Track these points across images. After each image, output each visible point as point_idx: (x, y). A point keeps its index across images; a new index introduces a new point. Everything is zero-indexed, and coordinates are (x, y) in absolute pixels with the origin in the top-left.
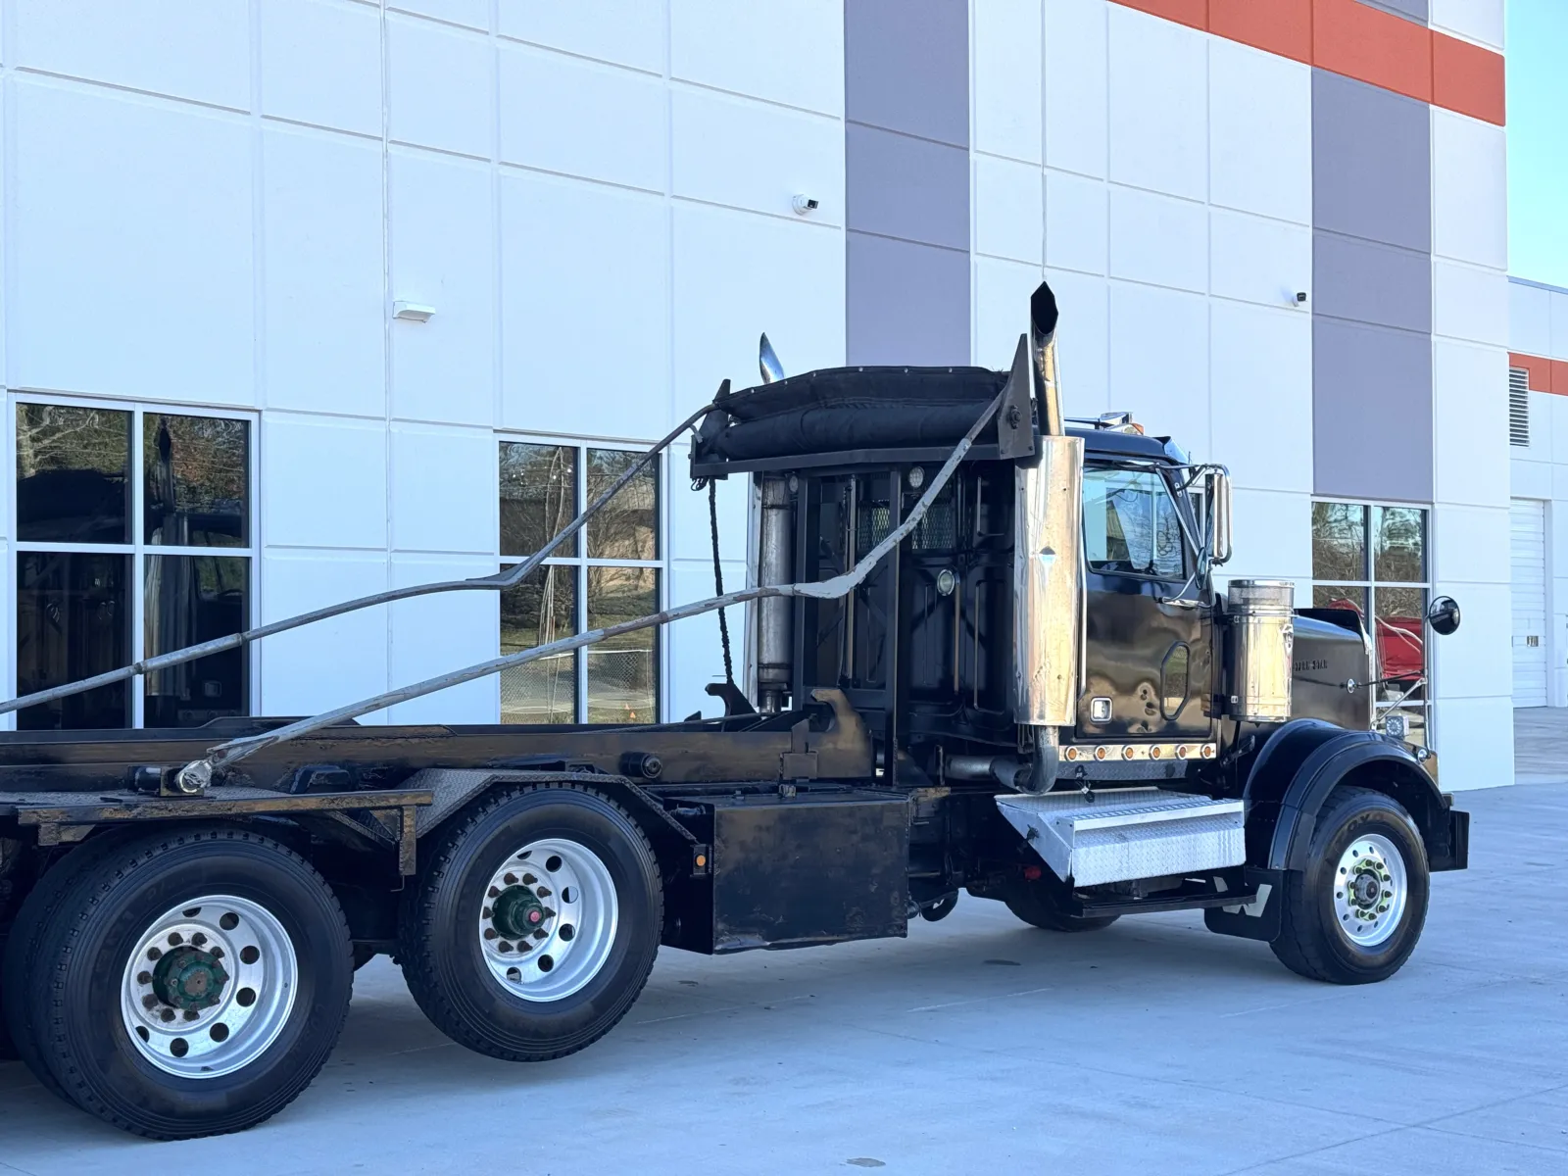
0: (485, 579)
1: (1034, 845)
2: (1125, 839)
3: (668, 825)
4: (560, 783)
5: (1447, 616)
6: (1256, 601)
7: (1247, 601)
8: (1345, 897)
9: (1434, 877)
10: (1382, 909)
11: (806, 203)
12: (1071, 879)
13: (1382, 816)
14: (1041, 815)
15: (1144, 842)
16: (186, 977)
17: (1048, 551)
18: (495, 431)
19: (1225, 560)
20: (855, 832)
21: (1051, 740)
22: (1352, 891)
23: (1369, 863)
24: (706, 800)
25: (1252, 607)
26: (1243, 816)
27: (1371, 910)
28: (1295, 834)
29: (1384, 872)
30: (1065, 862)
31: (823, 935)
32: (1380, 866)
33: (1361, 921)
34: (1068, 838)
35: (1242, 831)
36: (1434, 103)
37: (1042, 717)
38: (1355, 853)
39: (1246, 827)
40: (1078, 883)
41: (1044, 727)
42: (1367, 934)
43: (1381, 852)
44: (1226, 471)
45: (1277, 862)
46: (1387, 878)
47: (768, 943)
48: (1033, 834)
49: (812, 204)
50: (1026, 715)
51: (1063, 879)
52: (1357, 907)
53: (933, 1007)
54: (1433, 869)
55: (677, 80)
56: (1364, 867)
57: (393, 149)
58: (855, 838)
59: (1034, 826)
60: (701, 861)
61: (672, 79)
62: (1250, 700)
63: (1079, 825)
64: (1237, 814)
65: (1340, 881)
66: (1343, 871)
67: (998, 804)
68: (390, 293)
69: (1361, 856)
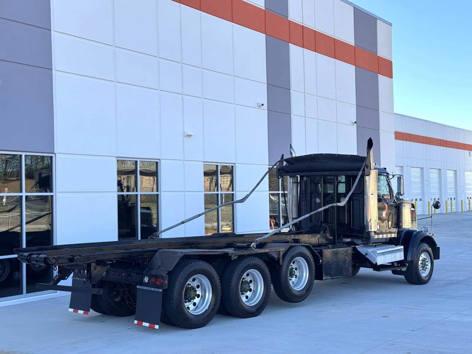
0: (239, 200)
1: (367, 256)
2: (384, 255)
3: (316, 253)
4: (300, 245)
5: (436, 205)
6: (404, 203)
7: (402, 203)
8: (420, 266)
9: (435, 261)
10: (427, 268)
11: (261, 104)
12: (376, 264)
13: (426, 248)
14: (368, 250)
15: (388, 255)
16: (245, 286)
17: (372, 194)
18: (203, 162)
19: (403, 195)
20: (344, 254)
21: (373, 234)
22: (422, 265)
23: (424, 258)
24: (320, 248)
25: (403, 204)
26: (403, 249)
27: (424, 269)
28: (413, 252)
29: (427, 260)
30: (375, 260)
31: (339, 276)
32: (426, 259)
33: (423, 271)
34: (375, 255)
35: (403, 252)
36: (379, 74)
37: (371, 229)
38: (422, 256)
39: (404, 251)
40: (378, 264)
41: (371, 231)
42: (424, 274)
43: (426, 257)
44: (403, 176)
45: (409, 259)
46: (427, 262)
47: (330, 278)
48: (366, 254)
49: (263, 105)
50: (368, 229)
51: (375, 263)
52: (422, 268)
53: (347, 292)
54: (434, 259)
55: (236, 76)
56: (423, 259)
57: (184, 96)
58: (344, 256)
59: (367, 252)
60: (321, 261)
61: (235, 76)
62: (403, 224)
63: (378, 252)
64: (402, 249)
65: (420, 262)
66: (420, 260)
67: (357, 248)
68: (184, 130)
69: (423, 257)
